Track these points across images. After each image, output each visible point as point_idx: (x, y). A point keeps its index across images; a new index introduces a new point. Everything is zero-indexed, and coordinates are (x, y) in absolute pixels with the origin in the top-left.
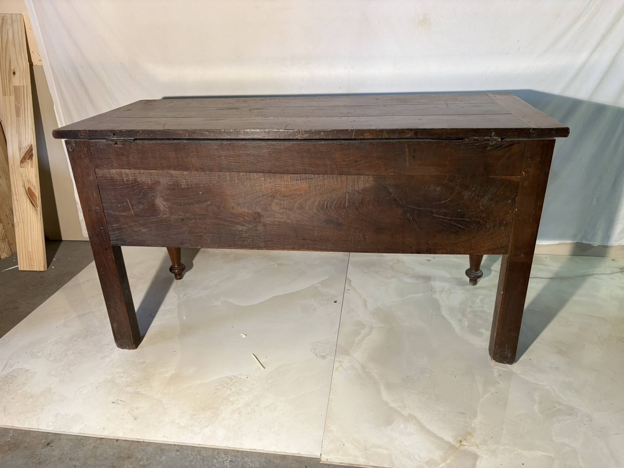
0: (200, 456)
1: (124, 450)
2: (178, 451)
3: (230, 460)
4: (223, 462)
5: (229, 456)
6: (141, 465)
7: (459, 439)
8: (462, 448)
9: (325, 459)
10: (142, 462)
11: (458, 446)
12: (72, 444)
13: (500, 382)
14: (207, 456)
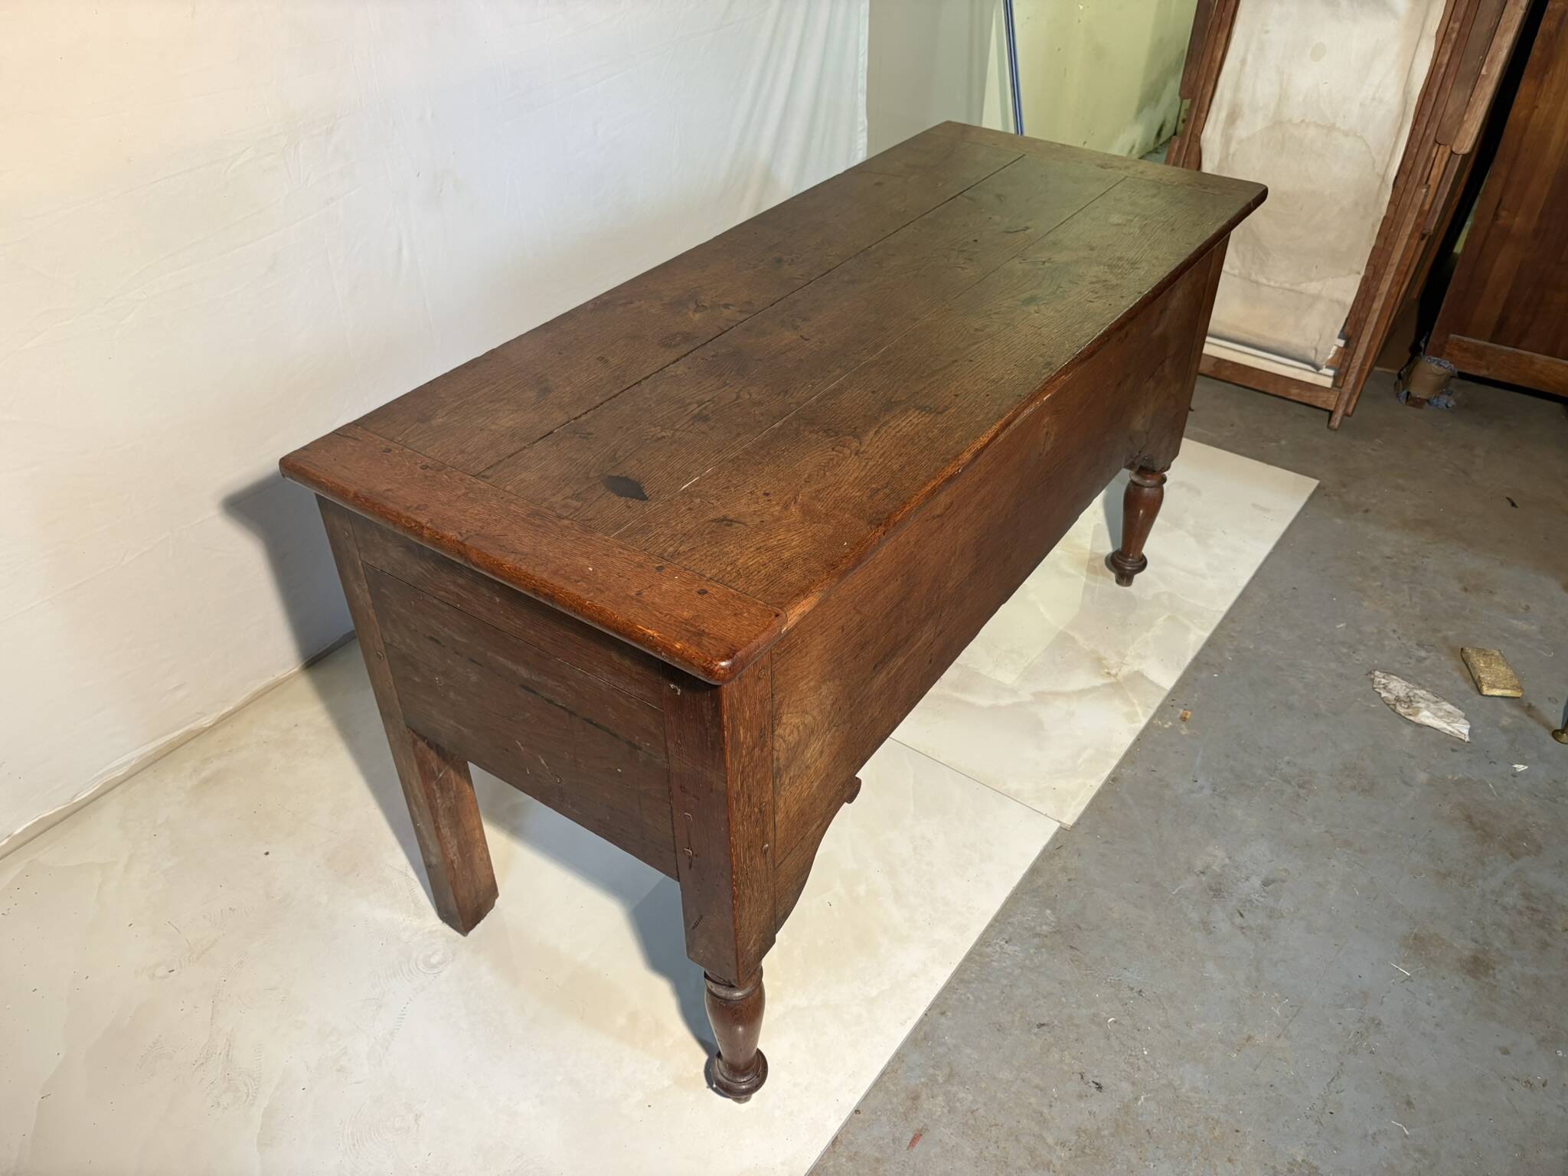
2: (942, 1014)
3: (1003, 943)
4: (1005, 953)
5: (995, 941)
7: (1103, 672)
8: (1118, 678)
9: (1069, 819)
11: (1115, 680)
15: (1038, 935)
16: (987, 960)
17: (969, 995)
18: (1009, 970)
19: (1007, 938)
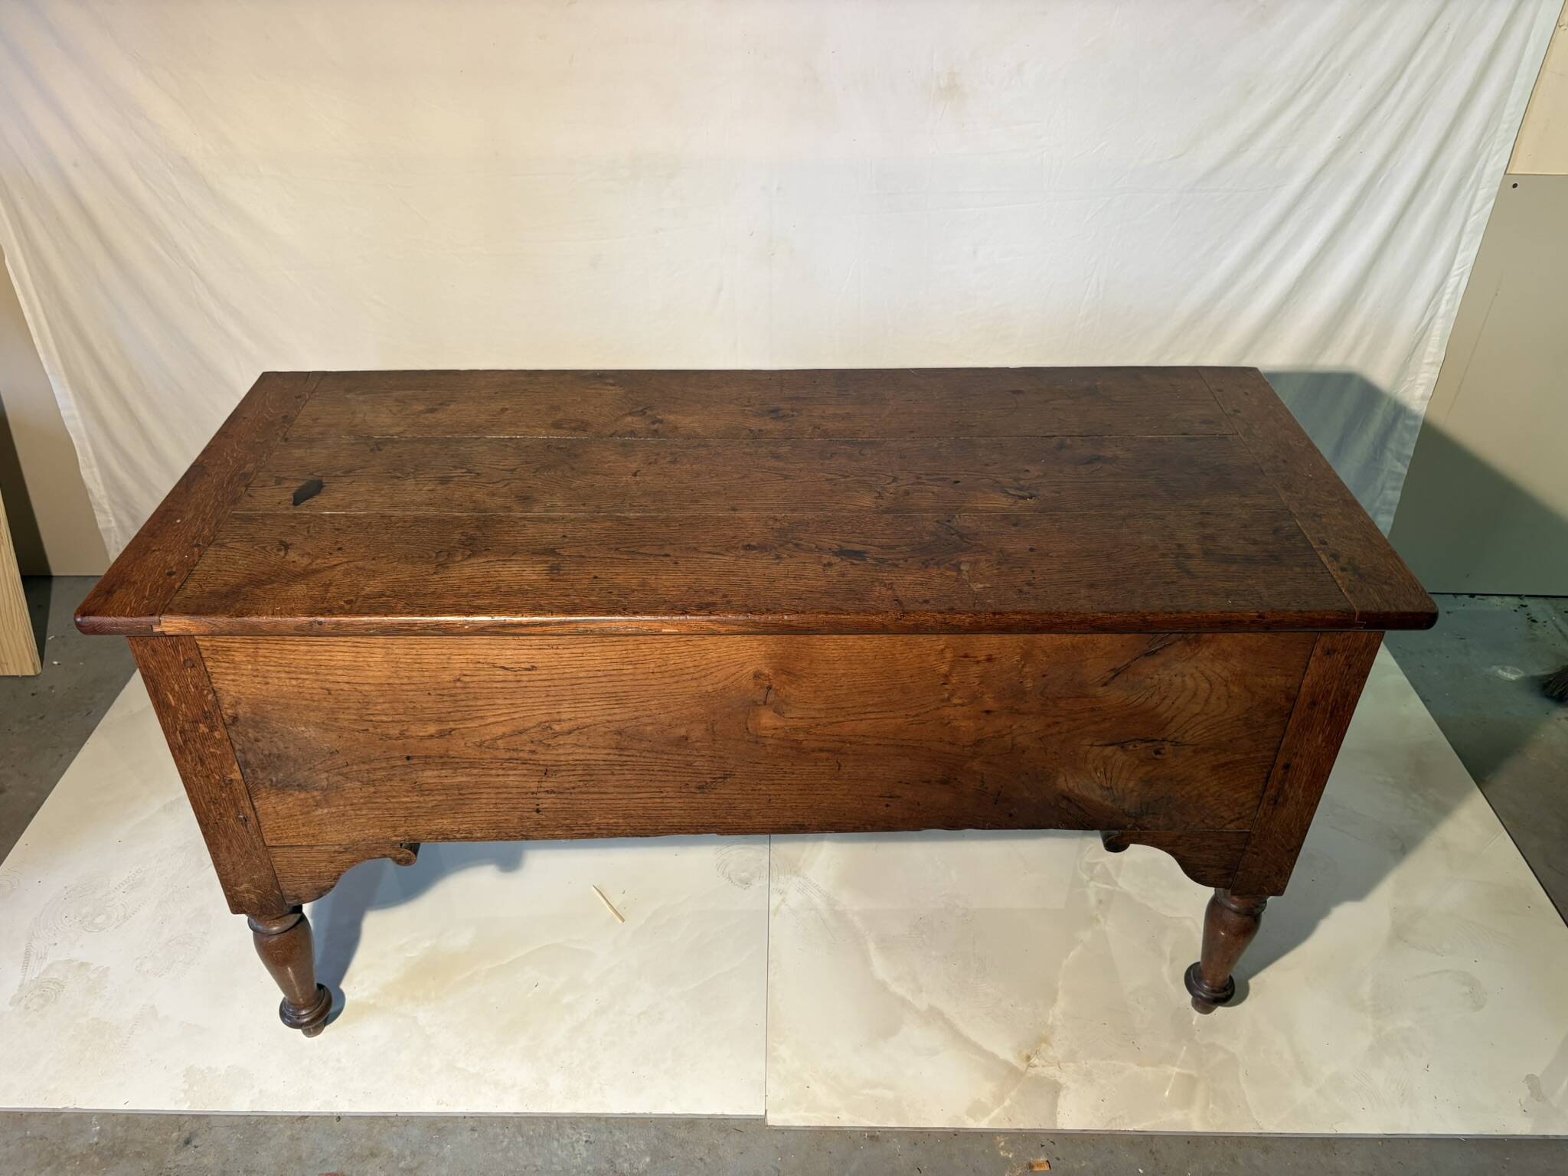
0: (523, 1137)
1: (359, 1139)
2: (473, 1130)
3: (585, 1139)
4: (573, 1147)
5: (582, 1131)
6: (402, 1169)
7: (1026, 1052)
8: (1032, 1072)
9: (775, 1119)
10: (403, 1163)
11: (1024, 1069)
12: (242, 1137)
13: (1099, 917)
14: (537, 1135)
15: (612, 1163)
16: (557, 1135)
17: (506, 1140)
18: (555, 1160)
19: (592, 1139)
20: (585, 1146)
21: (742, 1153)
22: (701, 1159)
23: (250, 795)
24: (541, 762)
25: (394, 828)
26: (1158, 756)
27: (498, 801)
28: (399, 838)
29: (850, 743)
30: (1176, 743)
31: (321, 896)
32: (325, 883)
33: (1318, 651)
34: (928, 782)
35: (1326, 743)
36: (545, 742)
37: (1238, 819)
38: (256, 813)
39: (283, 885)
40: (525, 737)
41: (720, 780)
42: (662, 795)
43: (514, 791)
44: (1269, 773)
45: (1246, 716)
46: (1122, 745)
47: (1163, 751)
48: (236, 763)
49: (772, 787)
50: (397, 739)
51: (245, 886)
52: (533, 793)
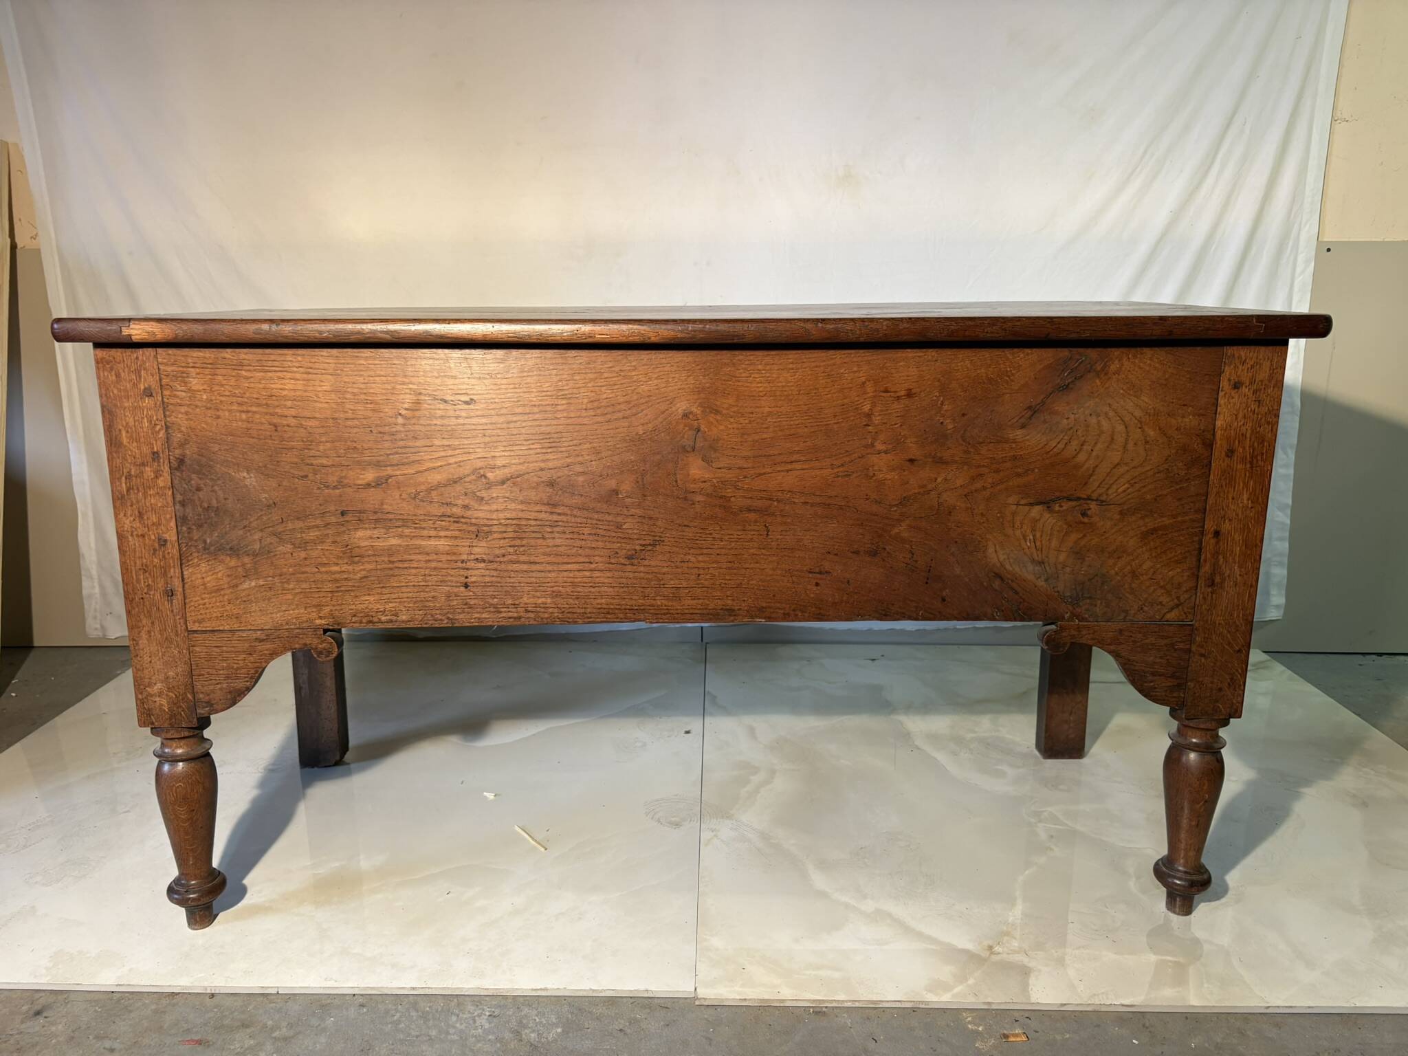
1: (231, 1013)
3: (488, 1014)
4: (474, 1020)
6: (275, 1038)
8: (995, 958)
9: (706, 996)
10: (278, 1033)
13: (1053, 847)
16: (456, 1011)
17: (398, 1015)
19: (496, 1014)
20: (487, 1019)
21: (668, 1025)
22: (621, 1030)
23: (181, 560)
24: (473, 521)
25: (319, 607)
26: (1086, 520)
27: (427, 572)
28: (323, 622)
29: (778, 501)
30: (1101, 503)
31: (234, 703)
32: (240, 684)
33: (1225, 384)
34: (857, 553)
35: (1252, 502)
36: (478, 494)
37: (1177, 606)
38: (183, 587)
39: (198, 686)
40: (458, 487)
41: (650, 548)
42: (593, 566)
43: (444, 558)
44: (1201, 542)
45: (1166, 466)
46: (1047, 504)
47: (1089, 513)
48: (174, 519)
49: (700, 558)
50: (335, 488)
51: (159, 686)
52: (463, 561)
